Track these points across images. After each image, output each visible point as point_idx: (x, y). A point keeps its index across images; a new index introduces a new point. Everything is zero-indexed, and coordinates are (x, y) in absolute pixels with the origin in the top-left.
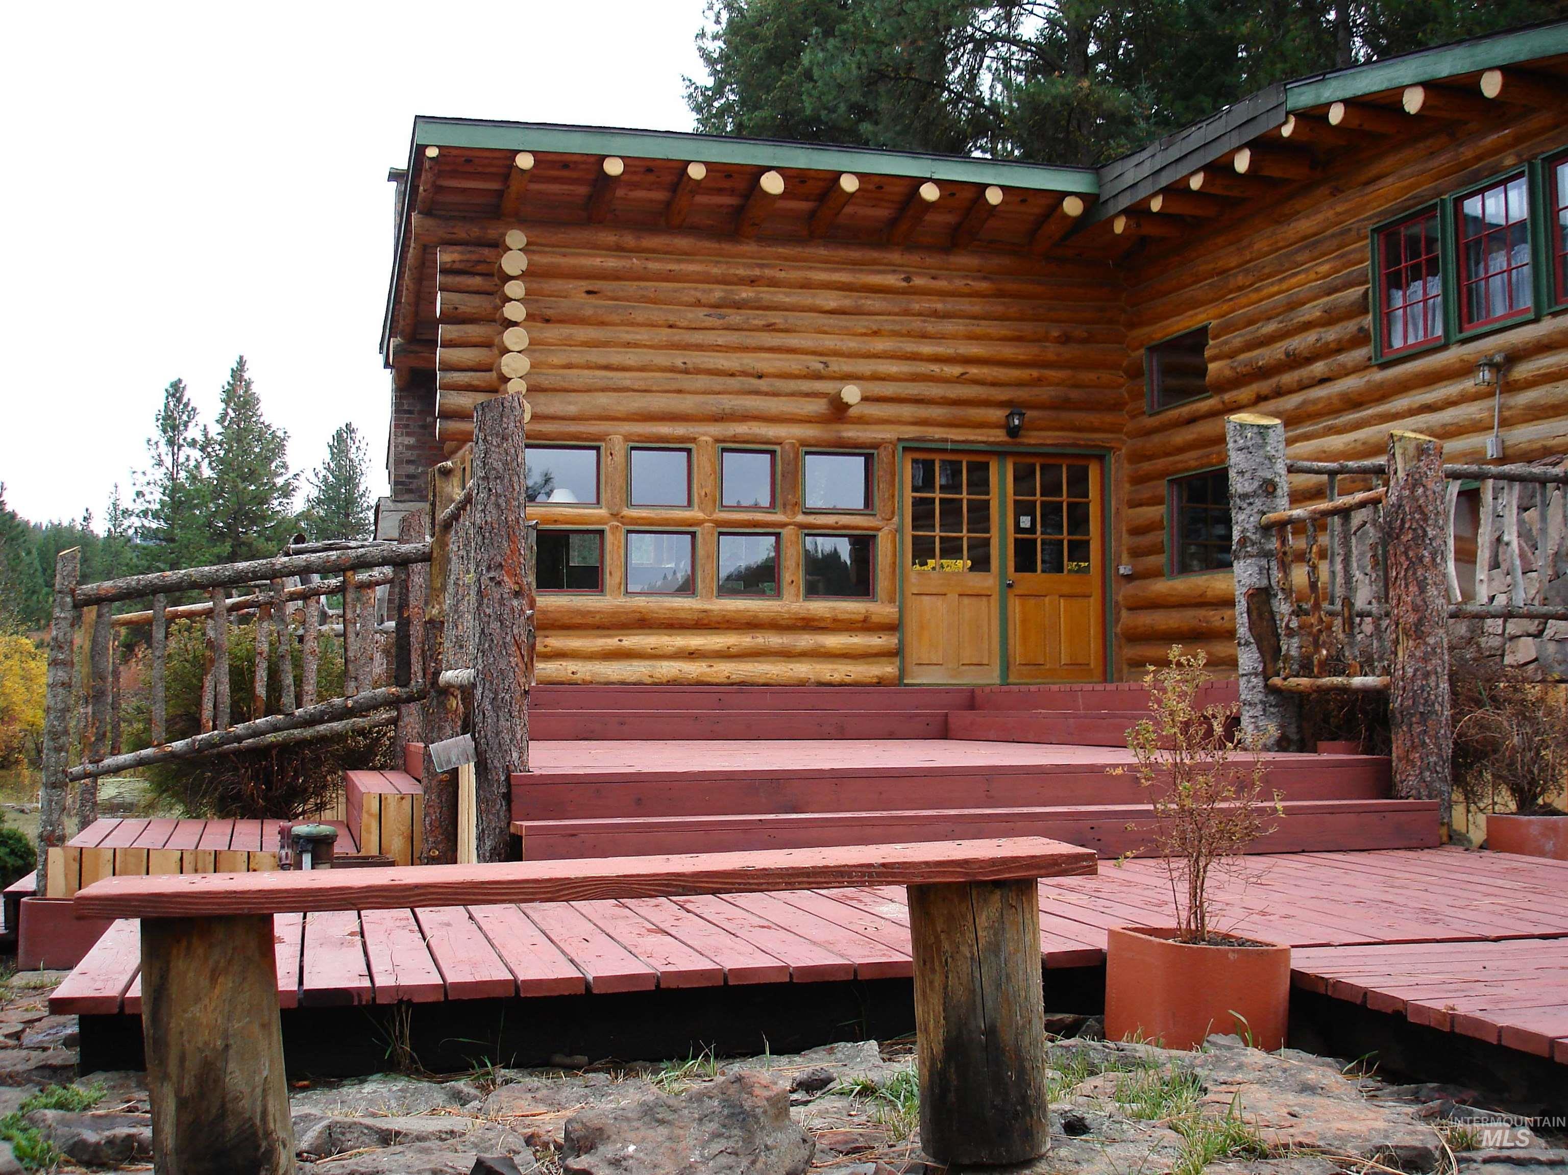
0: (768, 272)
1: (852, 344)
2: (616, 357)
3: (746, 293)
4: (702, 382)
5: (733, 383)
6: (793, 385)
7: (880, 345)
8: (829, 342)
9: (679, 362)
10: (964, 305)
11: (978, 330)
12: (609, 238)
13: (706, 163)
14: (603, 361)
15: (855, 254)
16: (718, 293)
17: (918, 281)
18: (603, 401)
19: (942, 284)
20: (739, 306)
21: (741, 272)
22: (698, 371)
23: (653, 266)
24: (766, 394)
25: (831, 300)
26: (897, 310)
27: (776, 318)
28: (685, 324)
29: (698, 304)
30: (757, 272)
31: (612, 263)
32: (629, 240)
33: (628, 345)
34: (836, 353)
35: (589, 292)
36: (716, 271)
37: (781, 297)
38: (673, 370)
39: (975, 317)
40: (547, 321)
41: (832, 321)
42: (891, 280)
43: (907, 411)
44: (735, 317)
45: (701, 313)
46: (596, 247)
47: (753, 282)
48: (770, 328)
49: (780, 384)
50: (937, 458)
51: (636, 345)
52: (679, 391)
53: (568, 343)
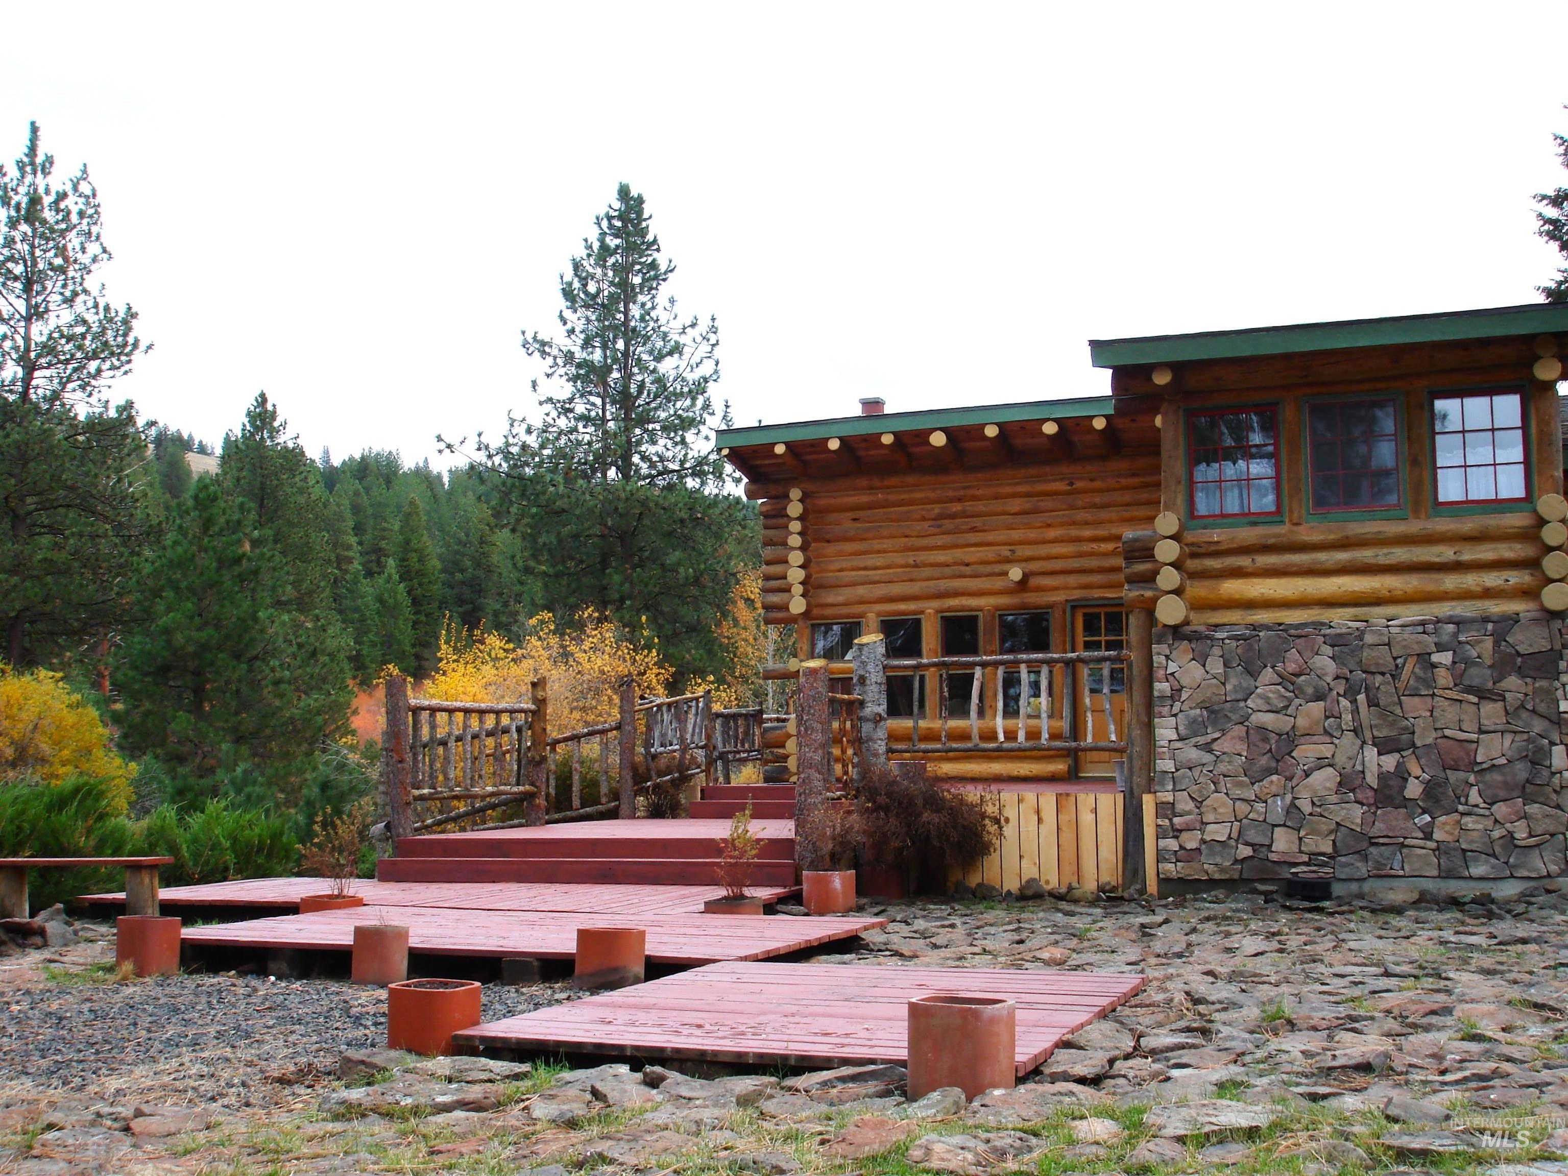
0: (970, 492)
1: (1032, 535)
2: (871, 560)
3: (956, 507)
4: (927, 572)
5: (947, 571)
6: (989, 569)
7: (1052, 533)
8: (1016, 535)
9: (911, 561)
10: (1117, 497)
12: (863, 482)
14: (862, 565)
15: (1032, 471)
16: (937, 509)
17: (1079, 485)
18: (861, 591)
19: (1098, 484)
20: (953, 516)
21: (951, 494)
22: (926, 565)
23: (892, 497)
24: (971, 576)
25: (1015, 505)
26: (1064, 507)
27: (977, 522)
28: (915, 534)
29: (924, 519)
30: (962, 493)
31: (864, 499)
32: (876, 482)
33: (879, 552)
34: (1020, 543)
35: (855, 520)
36: (932, 495)
37: (979, 507)
38: (907, 566)
39: (1127, 505)
40: (828, 541)
41: (1018, 519)
42: (1061, 486)
43: (1072, 580)
44: (948, 524)
45: (926, 524)
46: (855, 489)
47: (960, 500)
48: (974, 530)
49: (982, 569)
50: (1103, 611)
51: (885, 552)
52: (911, 580)
53: (840, 554)
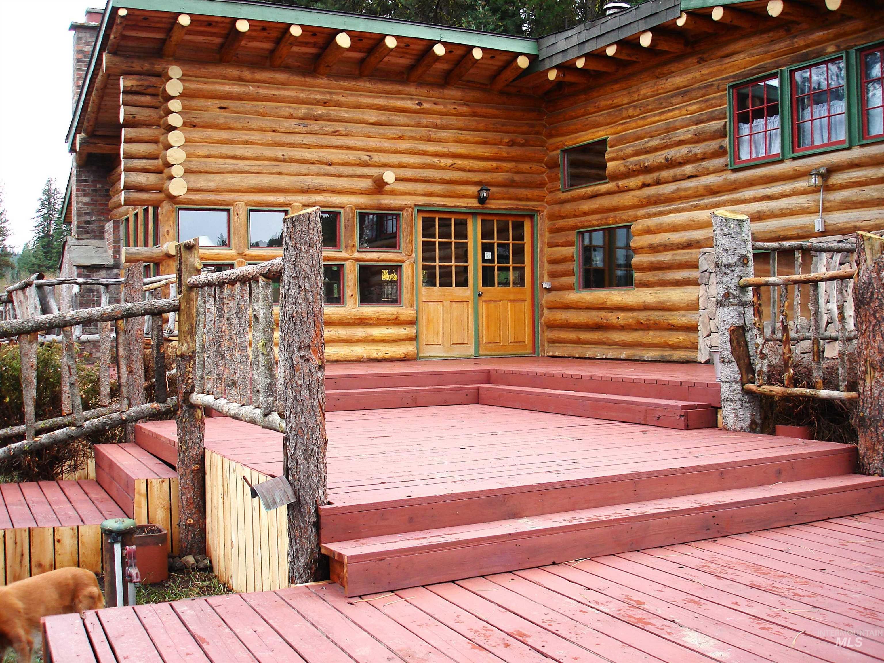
0: (335, 97)
1: (387, 144)
2: (239, 150)
3: (321, 111)
4: (294, 167)
5: (314, 168)
6: (350, 170)
7: (403, 145)
8: (373, 143)
9: (279, 155)
10: (453, 121)
11: (462, 137)
12: (234, 72)
13: (301, 26)
14: (231, 153)
15: (388, 87)
16: (303, 110)
17: (426, 106)
18: (232, 180)
19: (440, 107)
20: (317, 118)
21: (318, 97)
22: (292, 160)
23: (262, 91)
24: (335, 176)
25: (372, 116)
26: (413, 123)
27: (340, 127)
28: (283, 130)
29: (291, 117)
30: (328, 97)
31: (236, 89)
32: (247, 74)
33: (247, 143)
34: (376, 150)
35: (221, 108)
36: (302, 95)
37: (342, 113)
38: (276, 159)
39: (459, 129)
40: (194, 126)
41: (375, 129)
42: (410, 104)
43: (420, 187)
44: (315, 126)
45: (292, 123)
46: (225, 78)
47: (325, 103)
48: (336, 133)
49: (342, 169)
50: (437, 216)
51: (252, 143)
52: (280, 174)
53: (207, 141)
